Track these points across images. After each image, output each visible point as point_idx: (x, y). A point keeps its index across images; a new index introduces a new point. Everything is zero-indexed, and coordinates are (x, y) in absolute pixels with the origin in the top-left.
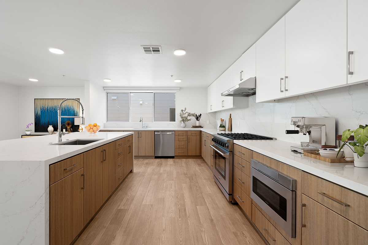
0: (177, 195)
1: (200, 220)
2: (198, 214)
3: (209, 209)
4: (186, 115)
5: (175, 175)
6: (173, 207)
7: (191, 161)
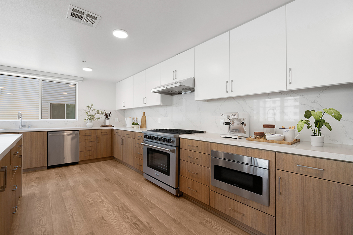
0: (117, 207)
1: (164, 225)
2: (157, 220)
3: (163, 209)
4: (94, 113)
5: (95, 185)
6: (123, 224)
7: (102, 164)
